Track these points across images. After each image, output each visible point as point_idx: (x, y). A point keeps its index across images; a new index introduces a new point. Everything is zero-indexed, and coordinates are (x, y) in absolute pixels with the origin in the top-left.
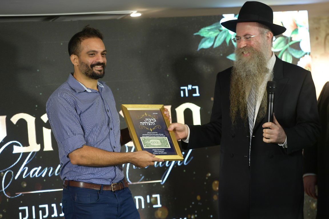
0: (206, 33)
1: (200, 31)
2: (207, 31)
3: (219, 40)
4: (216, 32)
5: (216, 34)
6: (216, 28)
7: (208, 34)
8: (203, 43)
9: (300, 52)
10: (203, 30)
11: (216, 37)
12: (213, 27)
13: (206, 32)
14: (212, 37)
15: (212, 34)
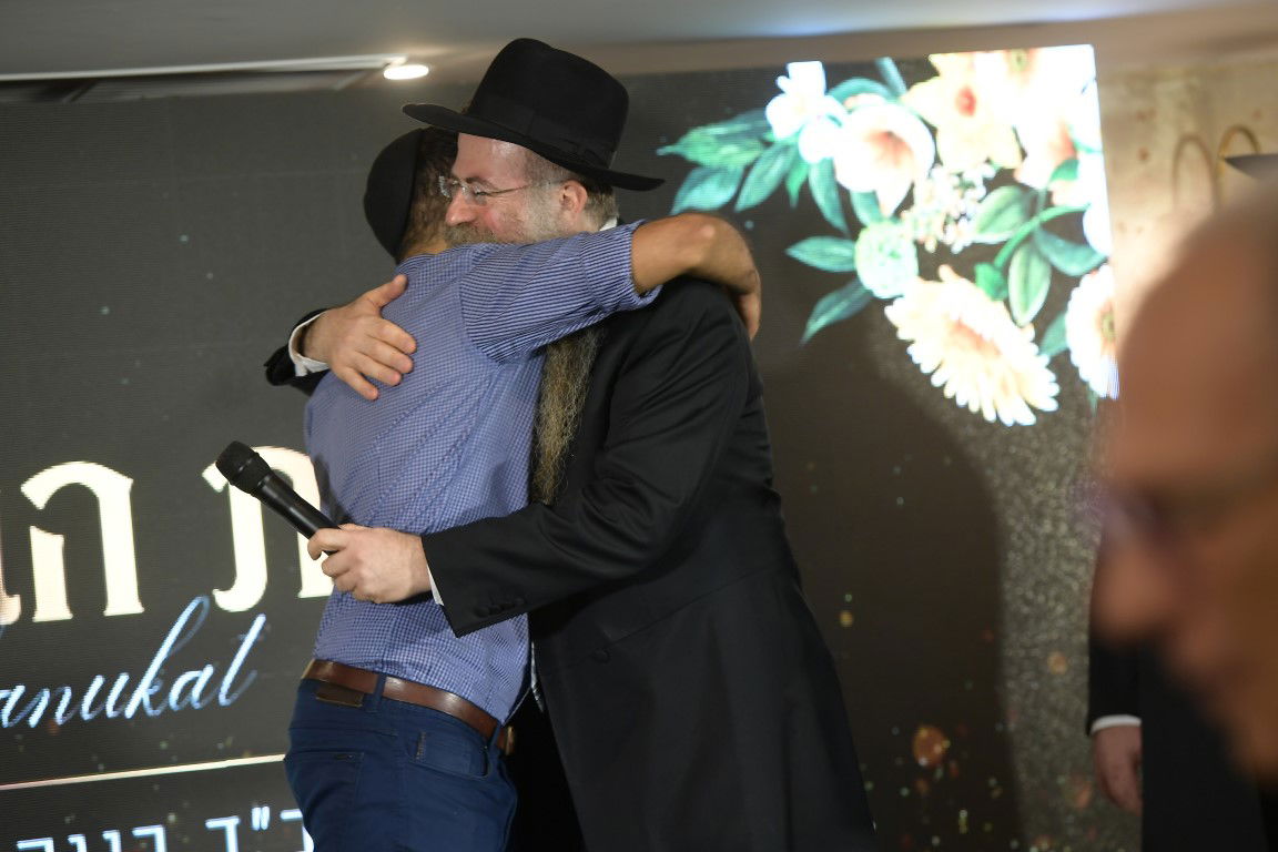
0: (709, 149)
1: (685, 140)
2: (712, 140)
3: (760, 178)
4: (749, 149)
5: (747, 157)
6: (748, 134)
7: (715, 152)
8: (694, 186)
9: (1081, 253)
10: (695, 136)
11: (748, 169)
12: (737, 127)
13: (708, 144)
14: (732, 168)
15: (734, 156)
